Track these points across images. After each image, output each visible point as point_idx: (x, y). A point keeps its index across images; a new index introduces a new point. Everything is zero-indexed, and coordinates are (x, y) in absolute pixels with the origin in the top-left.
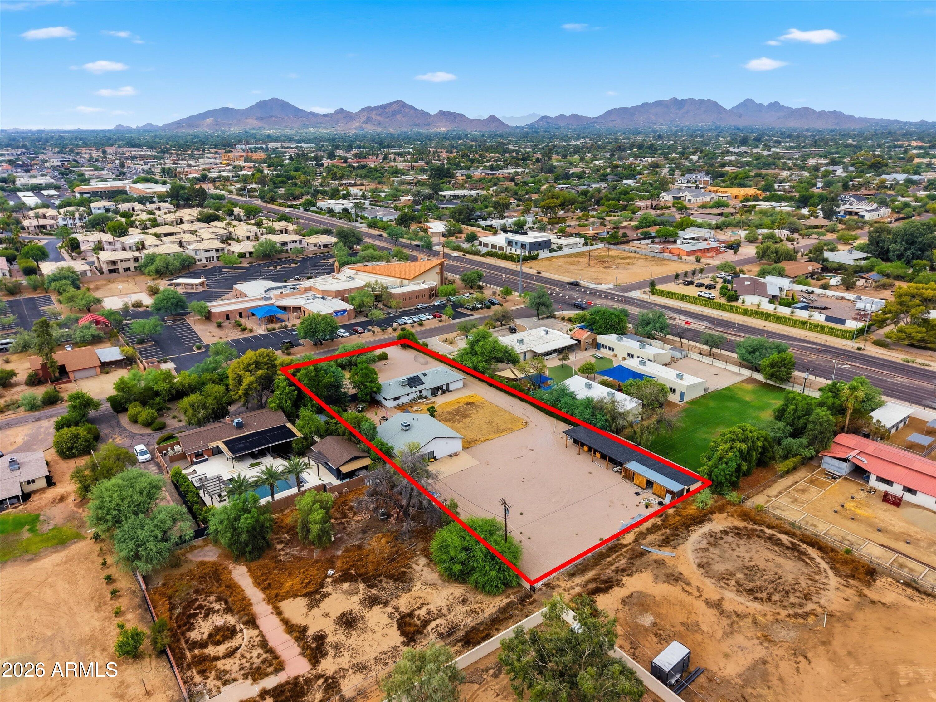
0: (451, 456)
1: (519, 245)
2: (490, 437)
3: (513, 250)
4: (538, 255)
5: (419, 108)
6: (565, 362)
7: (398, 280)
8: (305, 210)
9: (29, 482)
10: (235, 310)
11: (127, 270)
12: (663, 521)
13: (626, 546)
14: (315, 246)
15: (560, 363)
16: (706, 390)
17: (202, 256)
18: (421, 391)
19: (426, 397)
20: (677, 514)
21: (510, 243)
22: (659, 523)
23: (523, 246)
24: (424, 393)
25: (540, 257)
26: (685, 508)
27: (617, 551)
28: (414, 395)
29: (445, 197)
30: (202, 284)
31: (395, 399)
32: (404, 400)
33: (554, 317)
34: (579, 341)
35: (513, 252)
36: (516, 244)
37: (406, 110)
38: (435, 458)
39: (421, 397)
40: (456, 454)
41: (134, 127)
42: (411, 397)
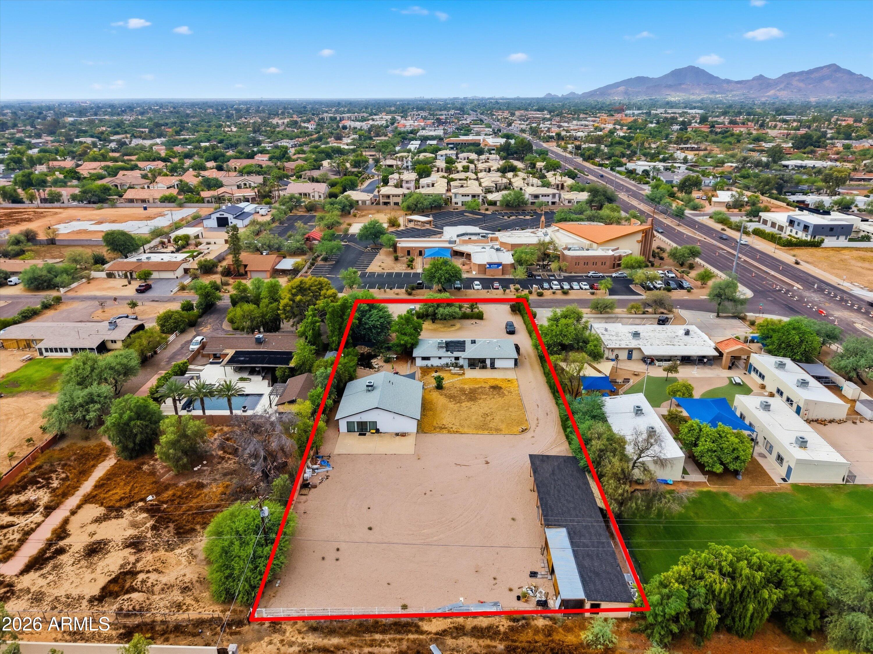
0: (397, 434)
1: (802, 226)
2: (466, 430)
3: (794, 231)
4: (822, 241)
5: (858, 73)
6: (670, 375)
7: (588, 242)
8: (612, 169)
9: (112, 341)
10: (416, 248)
11: (396, 204)
12: (512, 629)
13: (422, 633)
14: (569, 202)
15: (664, 374)
16: (851, 477)
17: (460, 200)
18: (457, 358)
19: (462, 367)
20: (549, 632)
21: (792, 222)
22: (502, 629)
23: (806, 228)
24: (461, 362)
25: (823, 245)
26: (568, 630)
27: (399, 632)
28: (448, 361)
29: (787, 166)
30: (429, 222)
31: (424, 358)
32: (435, 362)
33: (743, 319)
34: (721, 354)
35: (793, 234)
36: (799, 224)
37: (839, 75)
38: (378, 431)
39: (456, 365)
40: (403, 435)
41: (560, 96)
42: (443, 361)
